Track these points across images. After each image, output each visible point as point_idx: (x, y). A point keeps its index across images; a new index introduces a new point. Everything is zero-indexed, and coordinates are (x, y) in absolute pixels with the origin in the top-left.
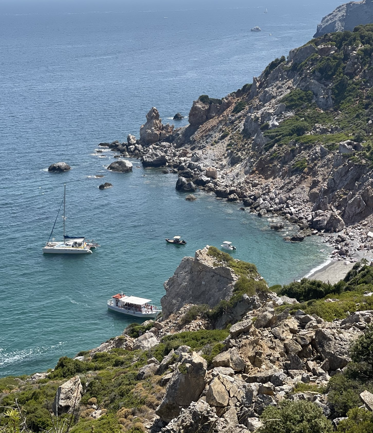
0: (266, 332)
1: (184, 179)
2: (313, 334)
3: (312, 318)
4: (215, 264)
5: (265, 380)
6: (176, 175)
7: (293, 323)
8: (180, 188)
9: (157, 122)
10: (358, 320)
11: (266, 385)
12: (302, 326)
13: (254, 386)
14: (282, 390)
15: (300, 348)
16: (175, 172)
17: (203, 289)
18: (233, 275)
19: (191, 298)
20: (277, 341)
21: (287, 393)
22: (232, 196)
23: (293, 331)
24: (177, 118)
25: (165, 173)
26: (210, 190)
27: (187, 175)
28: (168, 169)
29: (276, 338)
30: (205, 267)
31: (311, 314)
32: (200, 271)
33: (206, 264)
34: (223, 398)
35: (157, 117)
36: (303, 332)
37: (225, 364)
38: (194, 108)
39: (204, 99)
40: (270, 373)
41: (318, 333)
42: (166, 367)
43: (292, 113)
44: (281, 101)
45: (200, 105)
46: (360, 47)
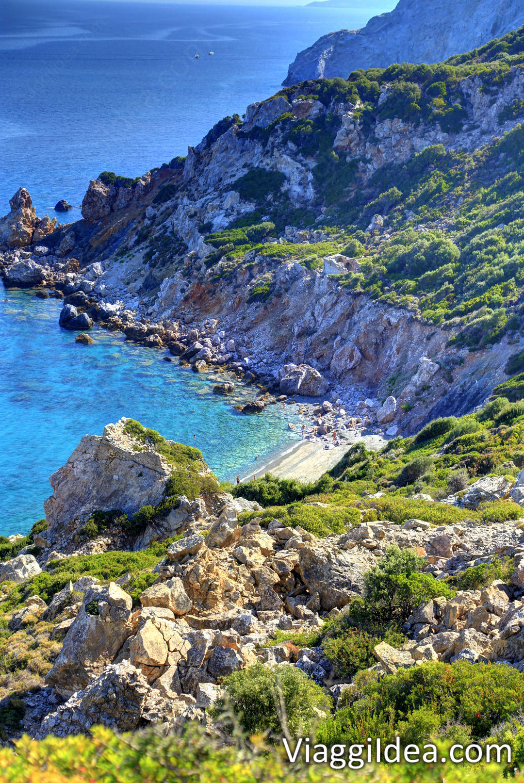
0: (225, 554)
1: (73, 309)
2: (297, 557)
3: (295, 532)
4: (135, 448)
5: (225, 625)
6: (61, 302)
7: (266, 540)
8: (68, 323)
9: (29, 211)
10: (364, 536)
11: (226, 633)
12: (280, 546)
13: (208, 635)
14: (250, 640)
15: (276, 578)
16: (58, 296)
17: (115, 487)
18: (165, 466)
19: (95, 501)
20: (242, 568)
21: (258, 647)
22: (152, 338)
23: (265, 552)
24: (61, 208)
25: (41, 296)
26: (115, 327)
27: (78, 302)
28: (47, 291)
29: (240, 563)
30: (118, 451)
31: (294, 526)
32: (111, 459)
33: (122, 447)
34: (160, 653)
35: (28, 203)
36: (281, 554)
37: (162, 603)
38: (91, 194)
39: (105, 178)
40: (231, 614)
41: (304, 553)
42: (60, 609)
43: (249, 208)
44: (233, 187)
45: (101, 188)
46: (359, 105)
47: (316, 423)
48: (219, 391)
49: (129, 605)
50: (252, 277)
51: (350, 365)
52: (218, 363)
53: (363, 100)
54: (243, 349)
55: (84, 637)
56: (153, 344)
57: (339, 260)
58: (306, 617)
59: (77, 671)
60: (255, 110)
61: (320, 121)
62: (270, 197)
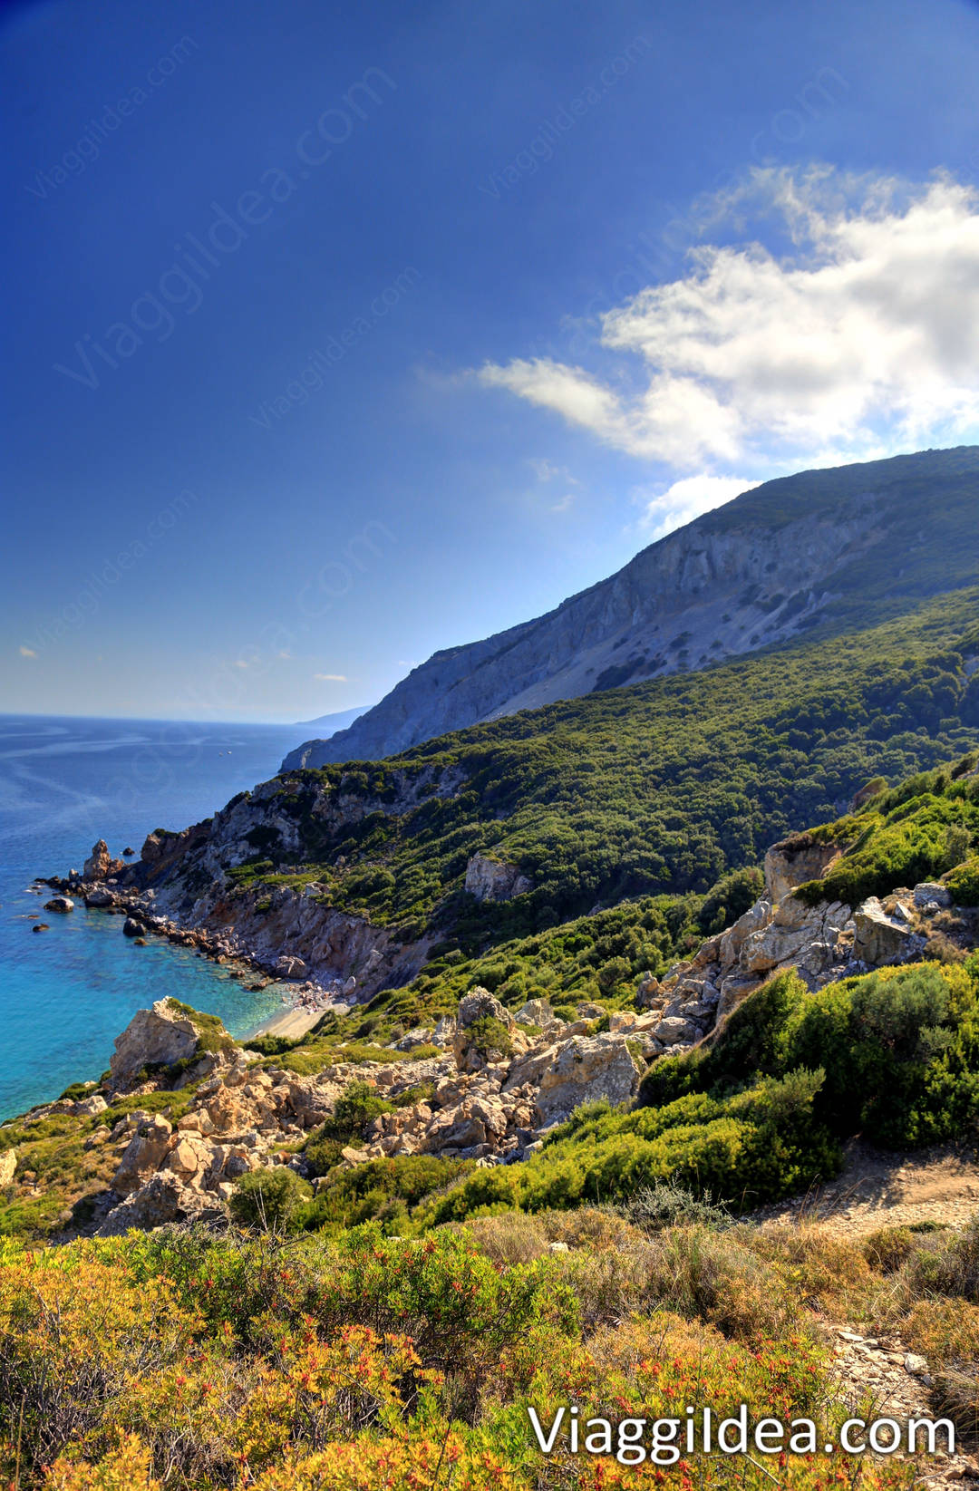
0: (238, 1090)
1: (133, 921)
2: (288, 1091)
3: (287, 1073)
4: (175, 1018)
5: (237, 1141)
6: (125, 916)
7: (266, 1080)
8: (130, 931)
9: (105, 856)
10: (335, 1074)
11: (238, 1147)
12: (276, 1084)
13: (226, 1148)
14: (255, 1151)
15: (274, 1106)
16: (123, 913)
17: (160, 1046)
18: (195, 1030)
19: (146, 1056)
20: (249, 1100)
21: (261, 1155)
22: (188, 941)
23: (266, 1088)
24: (127, 853)
25: (111, 913)
26: (162, 933)
27: (137, 917)
28: (115, 910)
29: (248, 1097)
30: (163, 1021)
31: (286, 1069)
32: (157, 1026)
33: (166, 1017)
34: (191, 1162)
35: (105, 850)
36: (277, 1089)
37: (193, 1127)
38: (148, 843)
39: (158, 833)
40: (242, 1133)
41: (293, 1087)
42: (120, 1134)
43: (255, 851)
44: (245, 838)
45: (155, 840)
46: (328, 785)
47: (302, 997)
48: (234, 976)
49: (170, 1130)
50: (257, 897)
51: (324, 956)
52: (235, 957)
53: (331, 783)
54: (251, 947)
55: (138, 1153)
56: (190, 944)
57: (316, 885)
58: (295, 1132)
59: (133, 1178)
60: (260, 788)
61: (303, 795)
62: (269, 844)
